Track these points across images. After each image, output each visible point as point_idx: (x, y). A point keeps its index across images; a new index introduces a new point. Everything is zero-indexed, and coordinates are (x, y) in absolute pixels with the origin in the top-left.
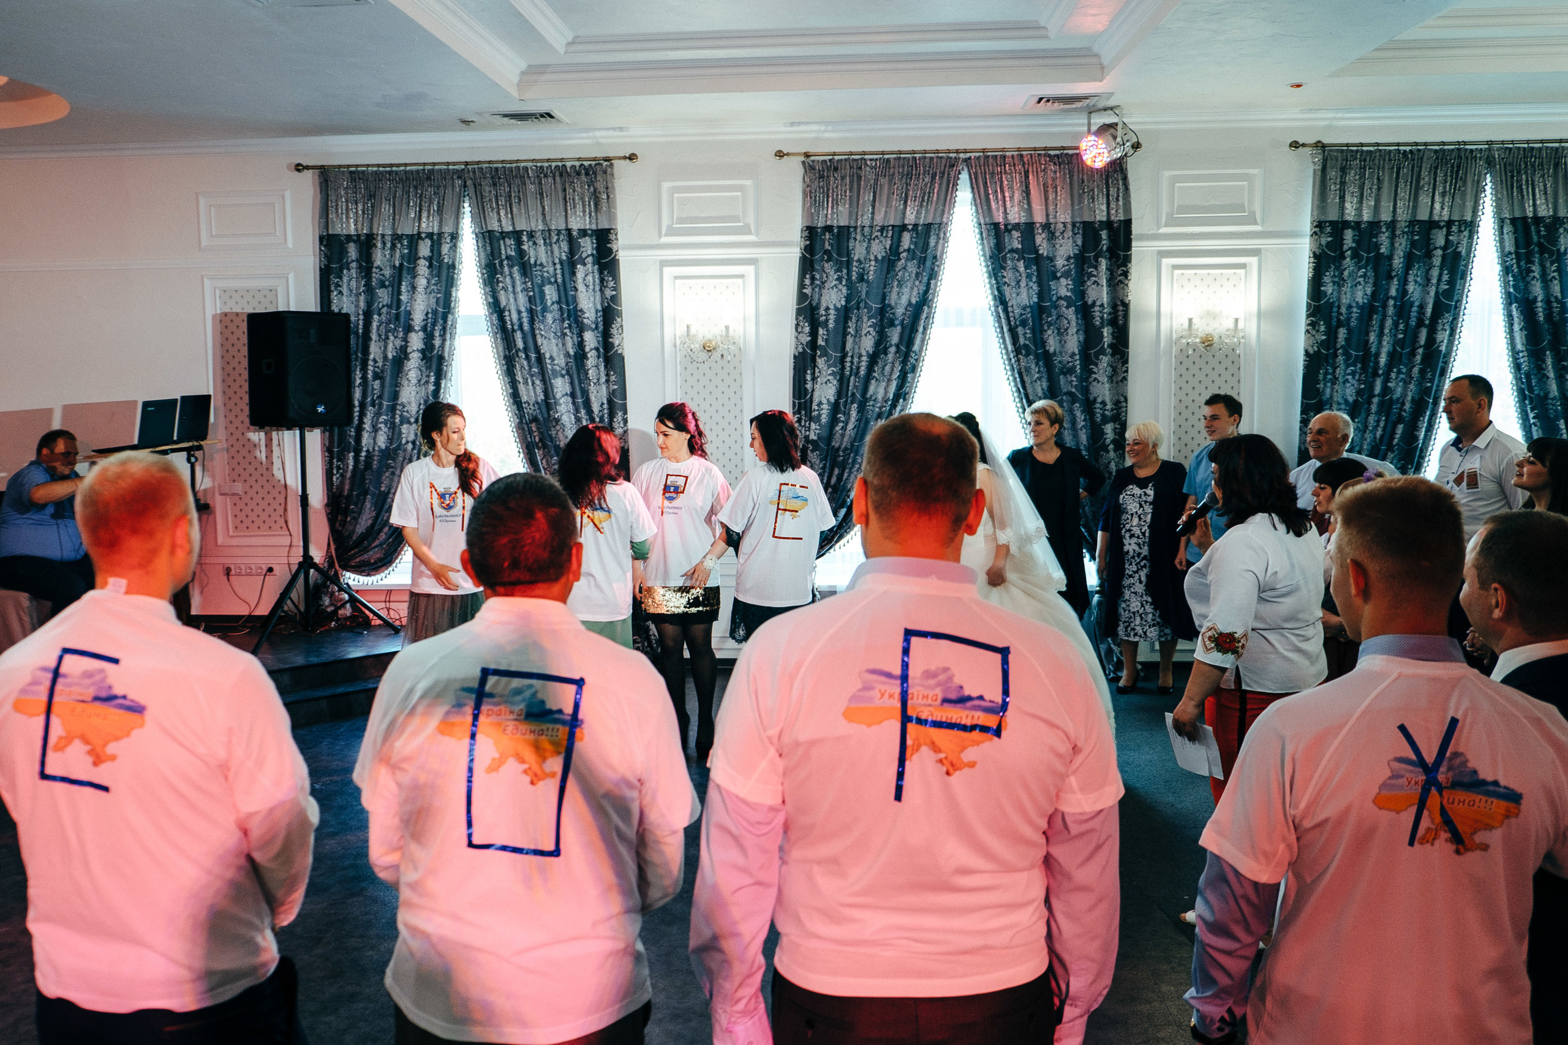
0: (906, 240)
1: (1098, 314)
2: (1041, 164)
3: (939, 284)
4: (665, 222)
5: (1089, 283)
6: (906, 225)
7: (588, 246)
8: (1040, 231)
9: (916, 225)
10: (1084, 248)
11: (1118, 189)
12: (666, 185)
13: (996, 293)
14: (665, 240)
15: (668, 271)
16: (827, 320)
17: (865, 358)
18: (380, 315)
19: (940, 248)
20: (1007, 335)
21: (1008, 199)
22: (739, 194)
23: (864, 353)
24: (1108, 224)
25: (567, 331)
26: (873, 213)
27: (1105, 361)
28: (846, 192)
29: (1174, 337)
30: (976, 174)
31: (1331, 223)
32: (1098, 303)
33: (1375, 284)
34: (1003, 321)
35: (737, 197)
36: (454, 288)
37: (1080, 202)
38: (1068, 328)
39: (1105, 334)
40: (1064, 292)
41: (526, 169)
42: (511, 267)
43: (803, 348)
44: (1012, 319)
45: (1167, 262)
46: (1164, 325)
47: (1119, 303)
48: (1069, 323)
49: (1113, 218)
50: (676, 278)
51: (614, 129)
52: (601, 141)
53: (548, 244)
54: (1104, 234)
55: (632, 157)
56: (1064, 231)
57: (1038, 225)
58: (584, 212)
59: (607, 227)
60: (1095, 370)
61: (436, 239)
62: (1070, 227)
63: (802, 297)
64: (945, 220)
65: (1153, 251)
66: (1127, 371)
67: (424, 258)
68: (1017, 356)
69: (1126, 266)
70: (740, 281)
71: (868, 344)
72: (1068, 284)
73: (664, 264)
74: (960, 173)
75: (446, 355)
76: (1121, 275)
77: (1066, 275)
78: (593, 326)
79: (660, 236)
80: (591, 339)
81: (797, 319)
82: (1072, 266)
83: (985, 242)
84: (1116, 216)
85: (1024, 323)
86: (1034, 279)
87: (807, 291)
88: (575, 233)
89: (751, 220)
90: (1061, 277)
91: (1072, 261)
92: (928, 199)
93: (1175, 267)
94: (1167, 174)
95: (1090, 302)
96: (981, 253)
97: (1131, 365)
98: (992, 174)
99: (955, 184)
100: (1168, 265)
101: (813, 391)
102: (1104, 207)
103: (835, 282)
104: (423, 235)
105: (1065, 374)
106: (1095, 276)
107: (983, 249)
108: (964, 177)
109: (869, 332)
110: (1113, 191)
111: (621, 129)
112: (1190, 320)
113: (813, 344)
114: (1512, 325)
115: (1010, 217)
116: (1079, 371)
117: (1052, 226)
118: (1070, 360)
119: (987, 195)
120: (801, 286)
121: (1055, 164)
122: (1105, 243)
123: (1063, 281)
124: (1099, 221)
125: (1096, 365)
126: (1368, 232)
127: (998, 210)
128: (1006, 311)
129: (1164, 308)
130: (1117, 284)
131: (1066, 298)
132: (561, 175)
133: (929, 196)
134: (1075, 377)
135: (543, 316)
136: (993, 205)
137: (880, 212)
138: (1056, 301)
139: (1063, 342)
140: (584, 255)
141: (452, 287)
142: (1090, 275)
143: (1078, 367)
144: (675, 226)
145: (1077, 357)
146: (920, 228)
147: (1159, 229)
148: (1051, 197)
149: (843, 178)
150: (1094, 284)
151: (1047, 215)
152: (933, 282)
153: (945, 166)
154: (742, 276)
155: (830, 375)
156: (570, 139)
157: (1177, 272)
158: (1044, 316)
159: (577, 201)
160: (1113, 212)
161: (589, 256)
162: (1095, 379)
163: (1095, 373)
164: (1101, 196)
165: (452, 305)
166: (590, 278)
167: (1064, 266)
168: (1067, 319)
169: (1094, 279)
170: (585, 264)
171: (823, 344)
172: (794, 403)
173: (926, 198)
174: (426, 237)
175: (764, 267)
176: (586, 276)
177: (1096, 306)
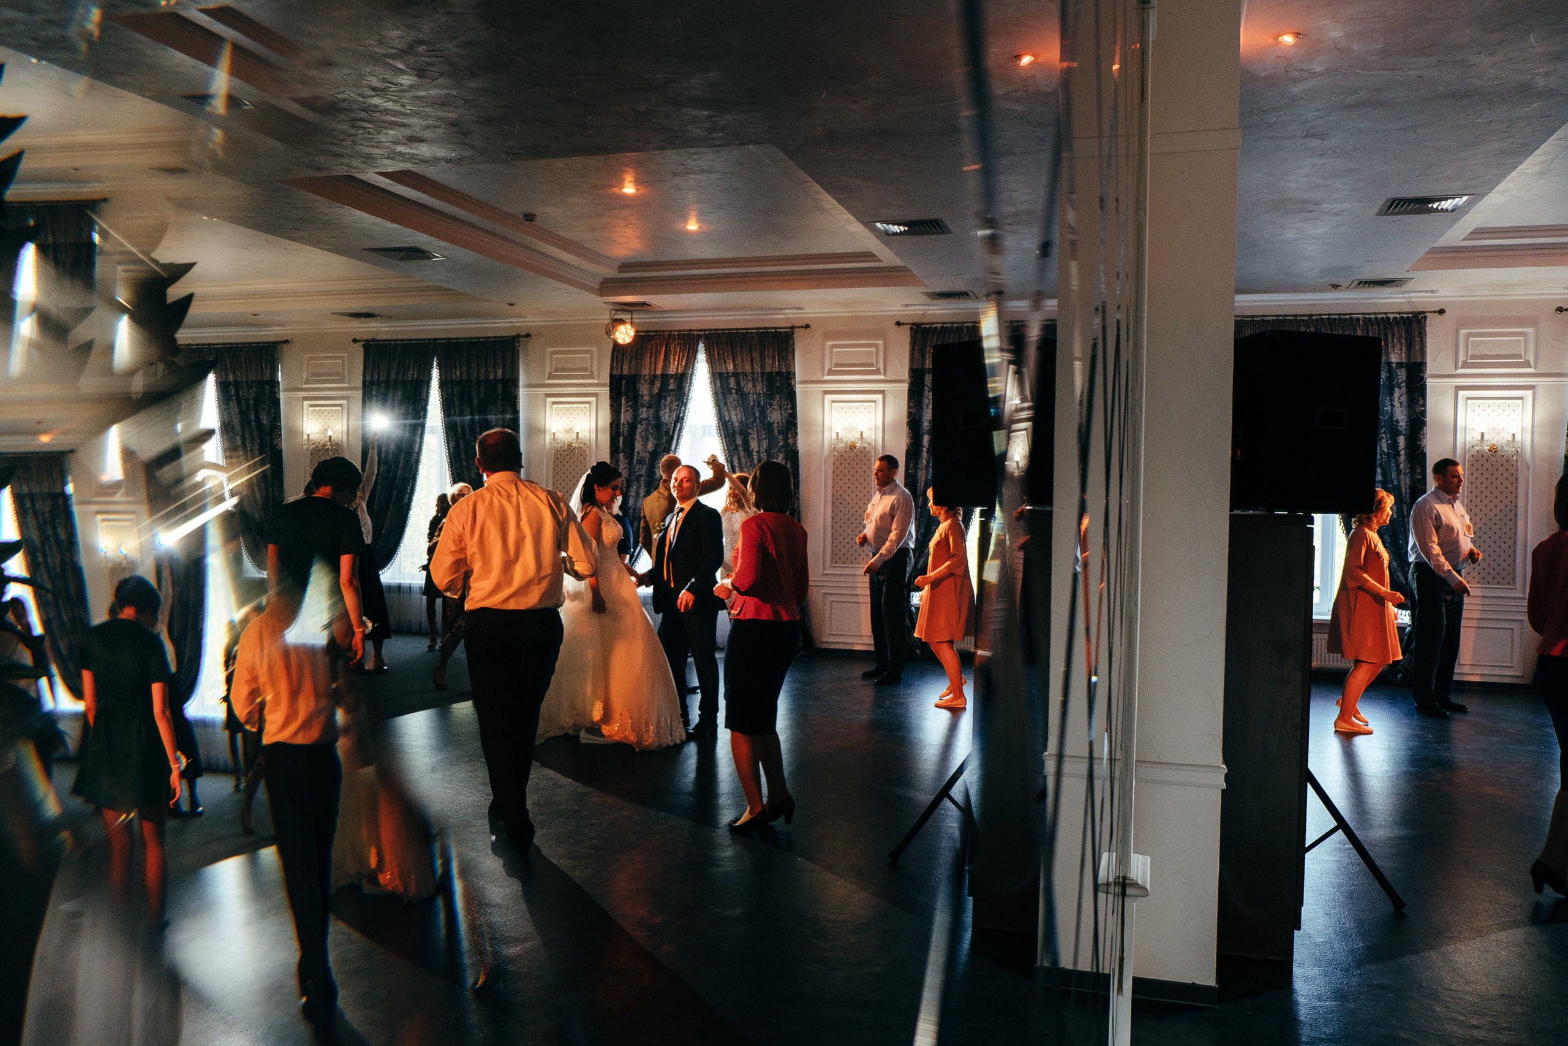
4: (1461, 358)
7: (1402, 374)
12: (1463, 332)
14: (1460, 371)
15: (1462, 394)
22: (1522, 338)
35: (1520, 341)
41: (1358, 319)
50: (1468, 398)
51: (1426, 292)
52: (1413, 300)
55: (1441, 312)
58: (1402, 350)
59: (1420, 361)
70: (1519, 401)
73: (1459, 388)
78: (1405, 434)
79: (1457, 368)
80: (1402, 441)
88: (1394, 365)
89: (1531, 357)
111: (1432, 291)
132: (1384, 324)
144: (1468, 361)
154: (1521, 398)
156: (1391, 298)
159: (1395, 343)
161: (1403, 382)
166: (1402, 398)
170: (1399, 388)
175: (1539, 391)
176: (1401, 396)
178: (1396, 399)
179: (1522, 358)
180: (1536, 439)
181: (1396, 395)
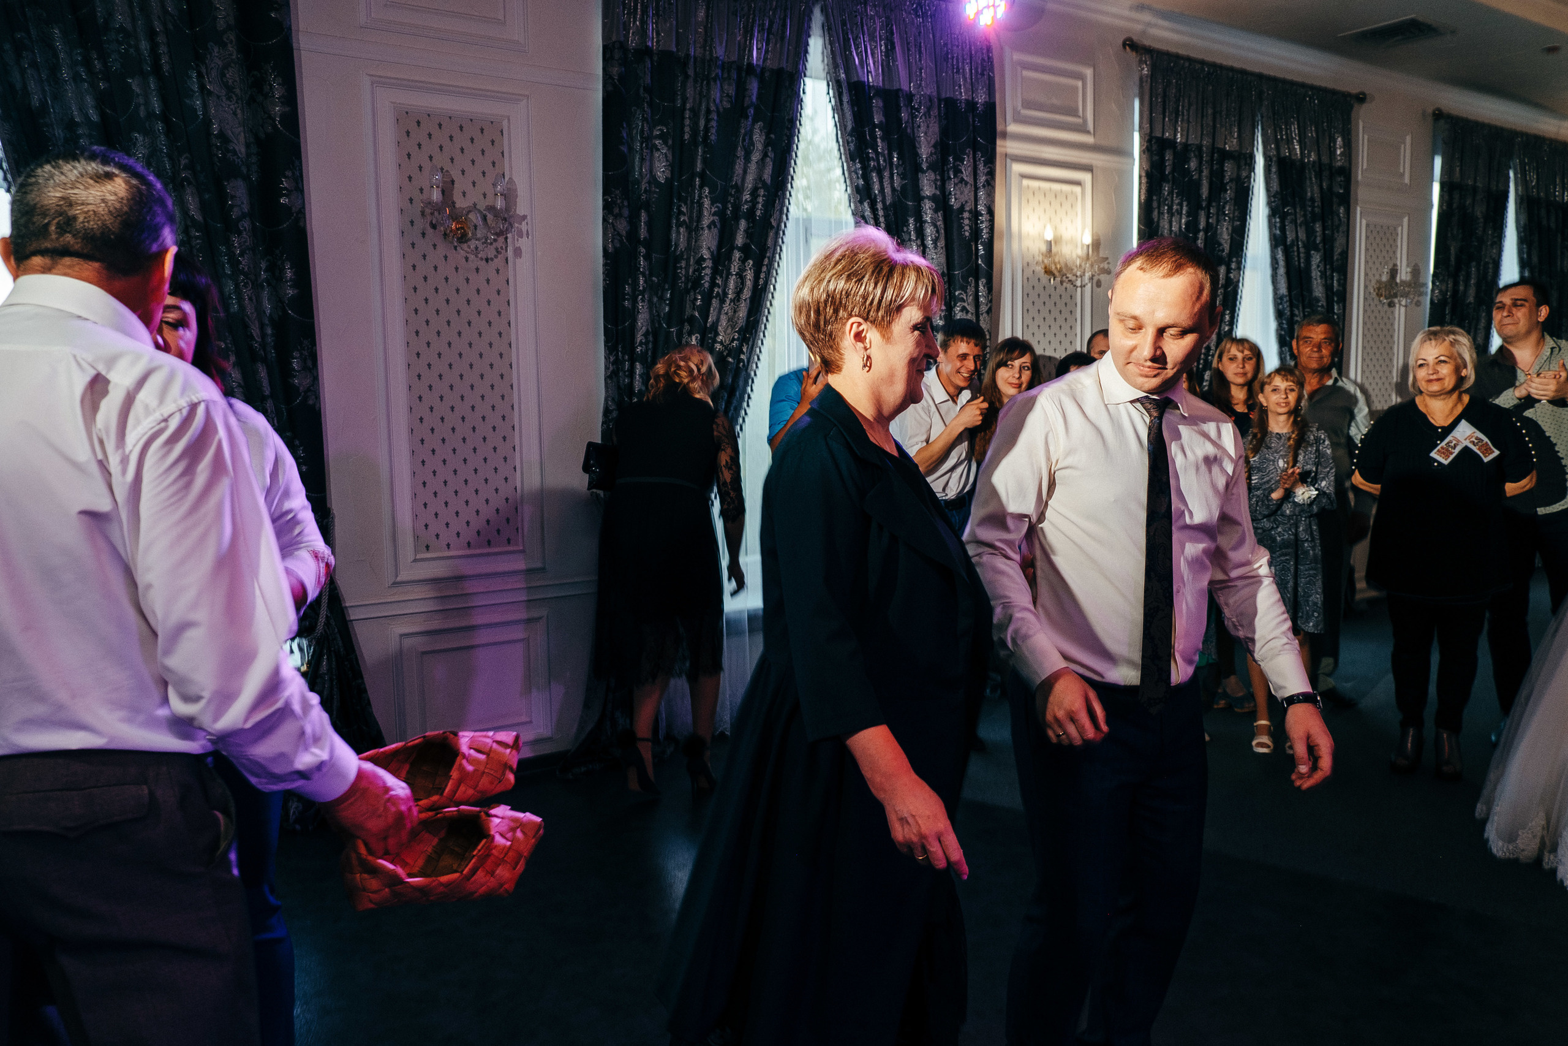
0: (753, 87)
2: (902, 11)
5: (955, 181)
9: (763, 70)
11: (983, 61)
17: (708, 263)
23: (706, 254)
24: (974, 107)
29: (1022, 263)
30: (833, 8)
31: (1158, 139)
32: (967, 208)
33: (1188, 215)
38: (937, 239)
40: (931, 189)
45: (1014, 168)
46: (1014, 247)
47: (985, 211)
48: (938, 231)
49: (977, 99)
54: (969, 118)
56: (929, 108)
57: (902, 94)
60: (964, 296)
62: (936, 102)
64: (800, 67)
66: (991, 301)
69: (993, 162)
71: (708, 242)
72: (936, 180)
77: (932, 167)
80: (239, 194)
82: (937, 156)
84: (981, 98)
90: (926, 169)
91: (935, 150)
92: (777, 33)
93: (1024, 176)
94: (1014, 56)
95: (957, 206)
100: (1015, 173)
109: (713, 222)
110: (977, 62)
112: (1050, 244)
114: (1276, 268)
115: (872, 78)
117: (916, 98)
119: (846, 40)
123: (928, 175)
124: (964, 101)
126: (1183, 153)
129: (1014, 227)
130: (984, 185)
131: (933, 199)
133: (778, 29)
136: (855, 56)
138: (923, 201)
140: (219, 26)
146: (767, 74)
147: (1007, 125)
148: (915, 58)
150: (961, 182)
151: (911, 84)
157: (1025, 182)
160: (977, 91)
162: (963, 308)
164: (965, 66)
166: (232, 73)
167: (928, 154)
168: (935, 226)
169: (962, 176)
173: (774, 31)
176: (225, 68)
177: (965, 211)
178: (215, 77)
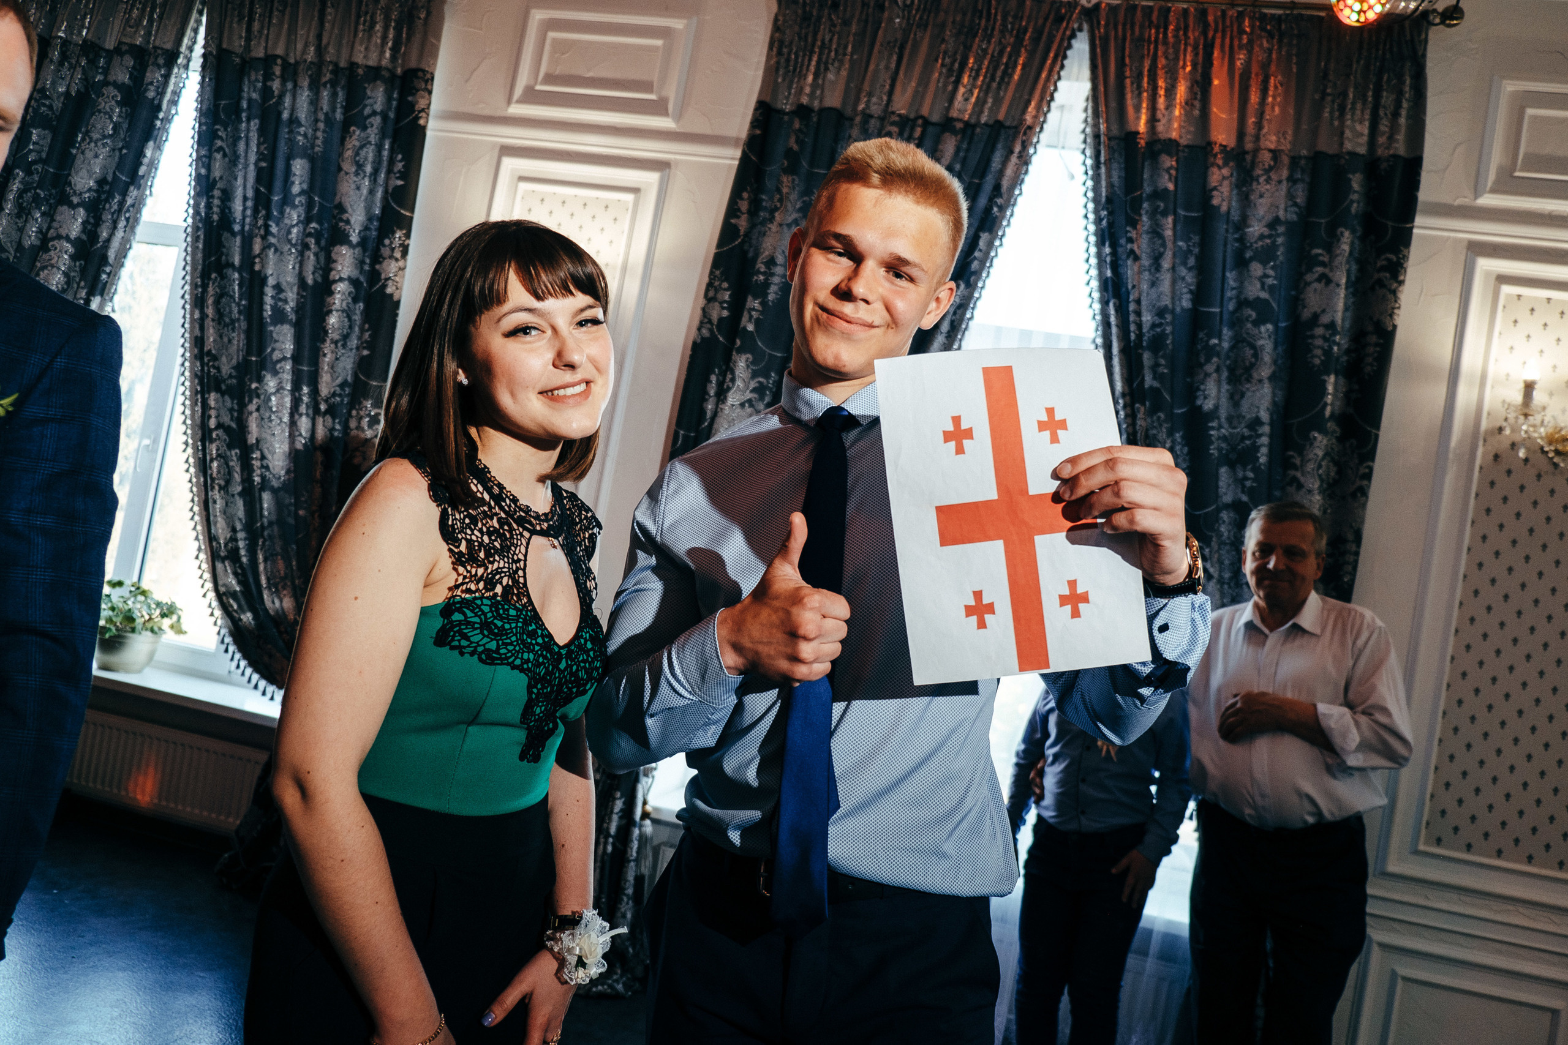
1: (1319, 342)
2: (1242, 31)
3: (997, 243)
4: (523, 78)
5: (1309, 277)
6: (952, 120)
7: (378, 97)
8: (1220, 162)
10: (1309, 210)
11: (1401, 93)
12: (538, 16)
13: (1109, 273)
14: (517, 110)
15: (510, 164)
16: (766, 285)
18: (29, 172)
19: (1009, 171)
20: (1116, 361)
21: (1162, 92)
22: (659, 43)
24: (1371, 165)
25: (312, 241)
26: (890, 94)
27: (1320, 444)
28: (846, 47)
29: (1484, 425)
30: (1105, 40)
32: (1325, 319)
34: (1114, 330)
35: (653, 49)
36: (151, 144)
37: (1317, 115)
38: (1252, 365)
39: (1330, 389)
40: (1254, 290)
42: (249, 120)
43: (711, 331)
44: (1133, 327)
45: (1486, 265)
46: (1465, 395)
47: (1370, 328)
48: (1256, 355)
49: (1380, 152)
50: (518, 177)
53: (315, 86)
54: (1356, 182)
56: (1271, 168)
57: (1216, 149)
58: (384, 38)
59: (420, 69)
60: (1298, 461)
61: (143, 57)
62: (1286, 160)
63: (728, 232)
64: (1029, 118)
65: (1457, 241)
66: (1368, 476)
67: (115, 85)
68: (1132, 405)
69: (1397, 251)
70: (629, 197)
72: (1266, 276)
73: (508, 150)
74: (1073, 36)
75: (111, 254)
76: (1383, 269)
77: (1266, 257)
78: (354, 238)
79: (509, 102)
80: (346, 262)
81: (711, 273)
82: (1280, 240)
83: (1103, 170)
84: (1388, 148)
85: (1157, 344)
86: (1192, 261)
87: (743, 223)
88: (360, 71)
89: (671, 92)
90: (1252, 259)
91: (1281, 229)
92: (1002, 78)
93: (1503, 279)
94: (1510, 87)
95: (1306, 314)
96: (1090, 194)
97: (1379, 465)
98: (1139, 41)
99: (1062, 55)
100: (1488, 274)
101: (715, 414)
102: (1364, 129)
103: (795, 216)
104: (124, 48)
105: (1232, 466)
106: (1323, 264)
107: (1096, 189)
108: (1081, 47)
110: (1387, 99)
112: (1529, 387)
113: (731, 326)
115: (1160, 127)
116: (1263, 460)
117: (1248, 158)
118: (1246, 432)
119: (1120, 77)
120: (732, 210)
121: (1271, 35)
122: (1356, 202)
123: (1257, 269)
124: (1350, 153)
125: (1301, 452)
127: (1138, 109)
128: (1122, 311)
129: (1470, 360)
130: (1373, 289)
131: (1257, 304)
133: (1005, 72)
134: (1253, 470)
135: (282, 213)
136: (1130, 102)
137: (904, 91)
138: (1236, 311)
139: (1237, 397)
140: (367, 111)
141: (147, 140)
142: (1314, 262)
143: (1264, 450)
144: (538, 87)
145: (1266, 429)
147: (1476, 198)
148: (1254, 98)
149: (846, 23)
150: (1319, 280)
151: (1241, 135)
152: (984, 237)
153: (1046, 19)
154: (635, 190)
155: (753, 391)
157: (1507, 290)
158: (1201, 335)
159: (377, 19)
160: (1382, 140)
162: (1295, 479)
163: (1296, 468)
164: (1359, 106)
165: (142, 170)
166: (369, 153)
167: (1262, 237)
168: (1253, 347)
169: (1320, 270)
170: (364, 128)
171: (751, 328)
172: (676, 434)
173: (999, 73)
174: (126, 52)
175: (679, 178)
176: (362, 147)
177: (1319, 326)
178: (349, 153)
179: (651, 91)
180: (653, 295)
181: (353, 142)
